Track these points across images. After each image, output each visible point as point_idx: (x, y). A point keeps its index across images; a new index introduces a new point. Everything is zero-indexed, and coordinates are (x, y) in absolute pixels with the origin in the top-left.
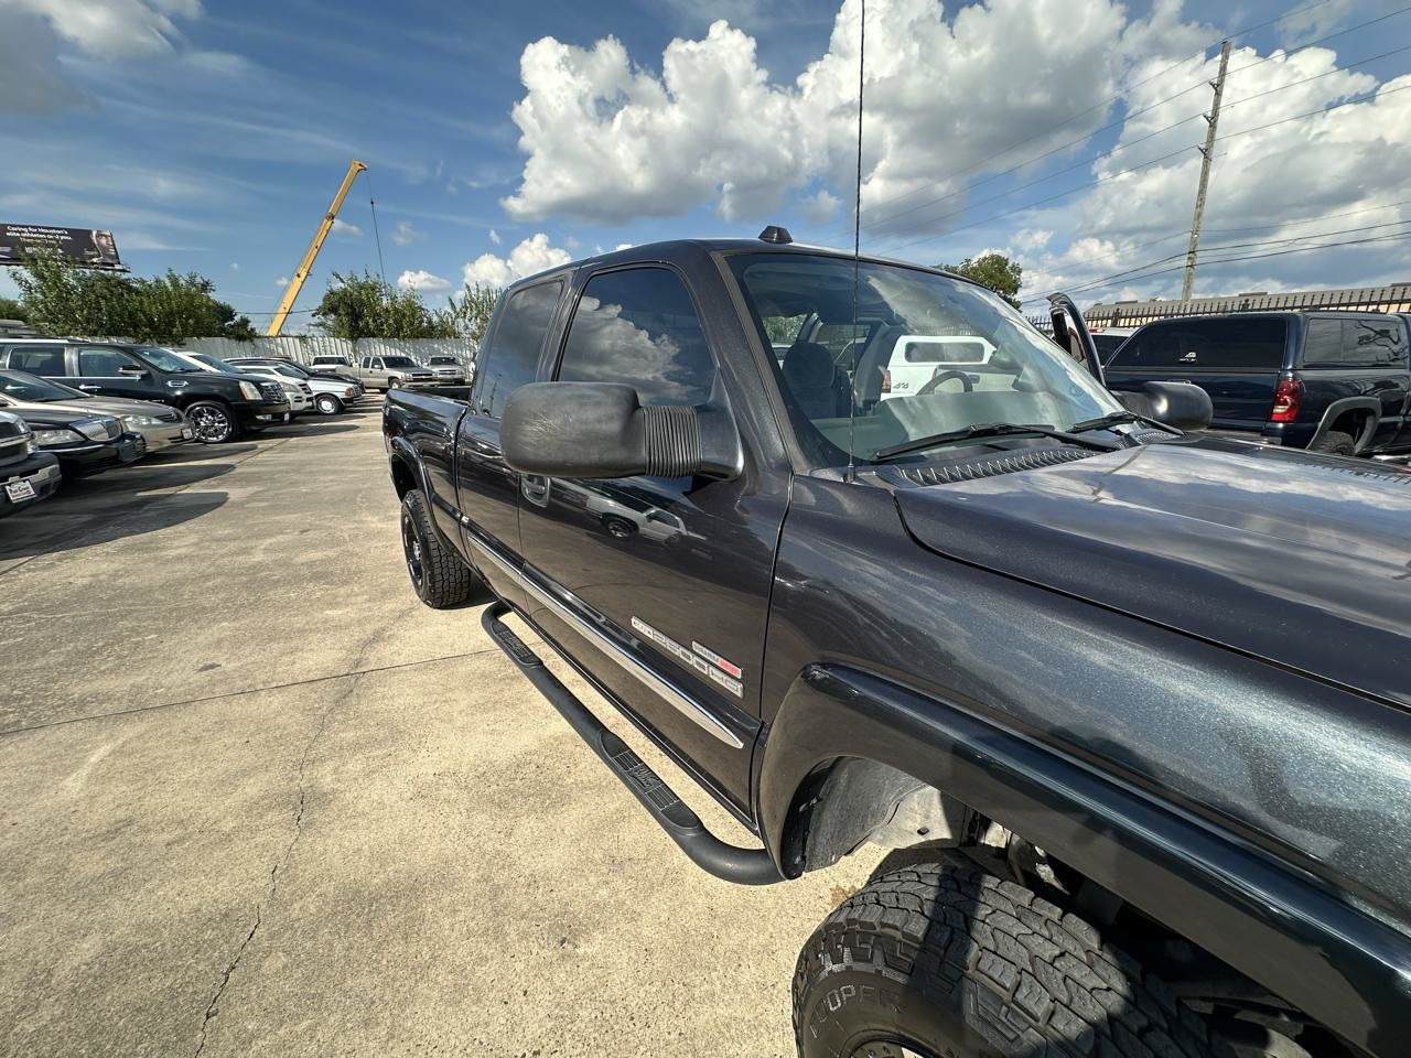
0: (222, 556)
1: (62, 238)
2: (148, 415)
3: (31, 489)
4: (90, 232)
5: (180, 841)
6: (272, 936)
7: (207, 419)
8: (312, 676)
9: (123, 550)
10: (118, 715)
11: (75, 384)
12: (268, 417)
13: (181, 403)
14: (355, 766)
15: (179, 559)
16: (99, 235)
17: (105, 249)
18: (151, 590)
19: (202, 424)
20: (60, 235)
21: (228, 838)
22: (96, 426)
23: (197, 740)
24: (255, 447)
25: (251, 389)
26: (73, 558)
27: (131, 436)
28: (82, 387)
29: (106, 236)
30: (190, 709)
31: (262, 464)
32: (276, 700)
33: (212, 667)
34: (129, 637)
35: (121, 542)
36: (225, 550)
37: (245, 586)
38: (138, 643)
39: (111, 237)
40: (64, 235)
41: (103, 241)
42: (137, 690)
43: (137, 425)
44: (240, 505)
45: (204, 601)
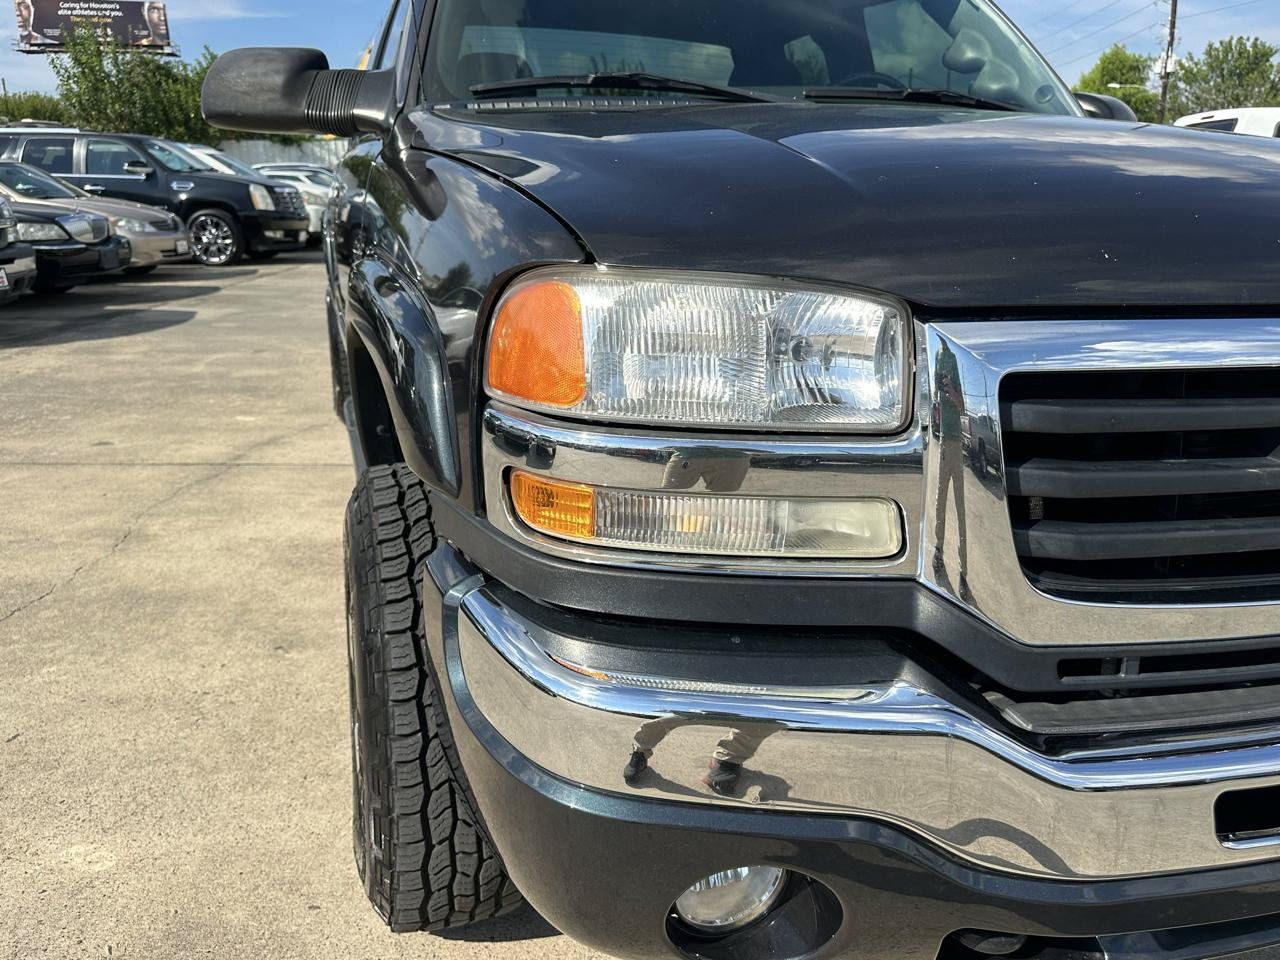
0: (163, 364)
1: (113, 14)
2: (142, 219)
3: (5, 279)
4: (142, 4)
5: (21, 541)
6: (55, 601)
7: (210, 233)
8: (189, 461)
9: (75, 352)
10: (13, 464)
11: (80, 183)
12: (279, 235)
13: (185, 210)
14: (184, 523)
15: (122, 363)
16: (152, 8)
17: (156, 26)
18: (84, 384)
19: (205, 240)
20: (112, 10)
21: (56, 546)
22: (84, 225)
23: (65, 488)
24: (254, 272)
25: (263, 196)
26: (28, 354)
27: (118, 240)
28: (88, 187)
29: (158, 9)
30: (71, 468)
31: (257, 288)
32: (145, 473)
33: (105, 444)
34: (47, 415)
35: (76, 345)
36: (169, 360)
37: (172, 390)
38: (52, 421)
39: (164, 9)
40: (115, 10)
41: (155, 16)
42: (36, 450)
43: (130, 231)
44: (206, 323)
45: (126, 397)
